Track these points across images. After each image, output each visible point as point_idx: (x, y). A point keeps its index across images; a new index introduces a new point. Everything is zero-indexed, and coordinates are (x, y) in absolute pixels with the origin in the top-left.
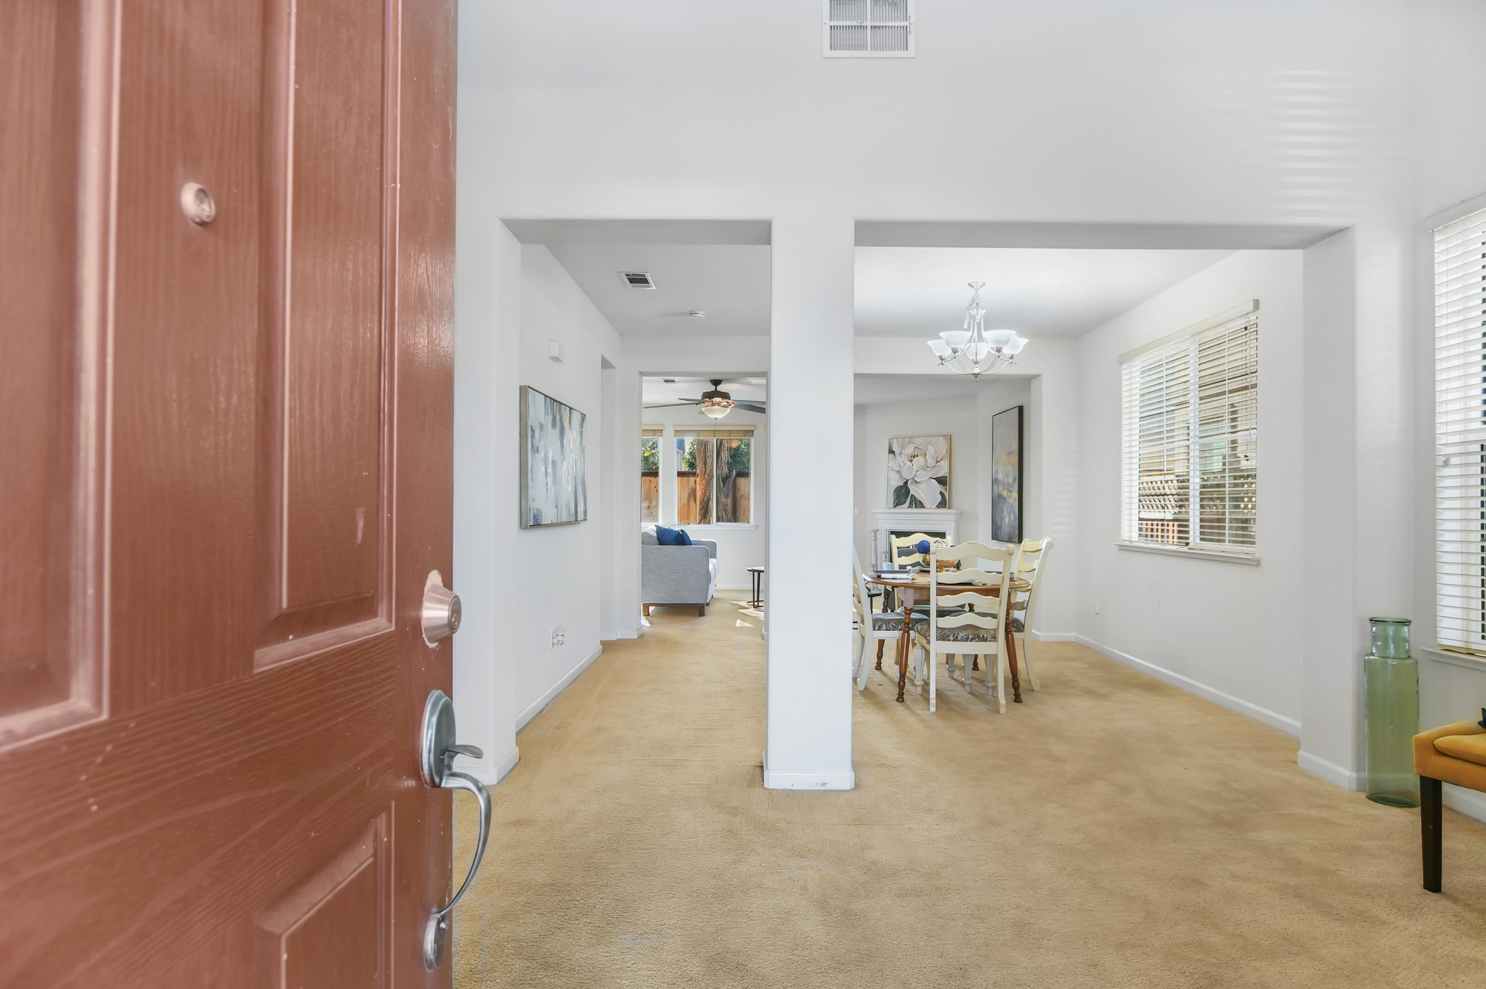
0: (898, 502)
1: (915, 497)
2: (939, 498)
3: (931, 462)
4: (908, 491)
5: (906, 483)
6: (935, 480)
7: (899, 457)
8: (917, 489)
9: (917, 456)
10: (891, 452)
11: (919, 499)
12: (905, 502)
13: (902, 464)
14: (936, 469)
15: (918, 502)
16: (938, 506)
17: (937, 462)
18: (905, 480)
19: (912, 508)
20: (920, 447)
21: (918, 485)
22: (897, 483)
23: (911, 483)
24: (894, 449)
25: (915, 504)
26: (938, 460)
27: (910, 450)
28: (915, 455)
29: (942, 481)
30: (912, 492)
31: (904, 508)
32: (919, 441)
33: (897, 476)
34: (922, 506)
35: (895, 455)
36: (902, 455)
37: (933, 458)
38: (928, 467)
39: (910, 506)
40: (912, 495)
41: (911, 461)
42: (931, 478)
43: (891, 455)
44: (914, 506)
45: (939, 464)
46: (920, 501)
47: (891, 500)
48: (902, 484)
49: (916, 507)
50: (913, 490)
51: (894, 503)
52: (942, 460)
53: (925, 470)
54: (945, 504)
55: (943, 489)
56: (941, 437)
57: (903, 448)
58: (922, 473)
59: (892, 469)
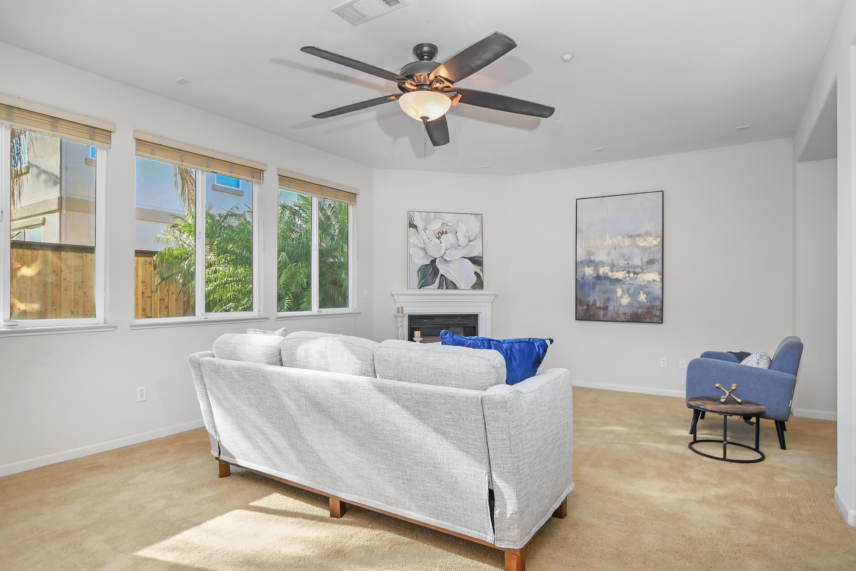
0: (424, 283)
1: (445, 278)
2: (474, 279)
3: (463, 241)
4: (436, 271)
5: (434, 261)
6: (468, 261)
7: (423, 232)
8: (447, 268)
9: (446, 233)
10: (412, 225)
11: (450, 279)
12: (434, 283)
13: (427, 240)
14: (469, 248)
15: (449, 283)
16: (474, 287)
17: (470, 241)
18: (433, 259)
19: (442, 288)
20: (448, 224)
21: (448, 264)
22: (422, 261)
23: (440, 262)
24: (416, 223)
25: (446, 284)
26: (471, 240)
27: (436, 226)
28: (443, 231)
29: (477, 261)
30: (441, 272)
31: (432, 289)
32: (447, 217)
33: (422, 254)
34: (455, 287)
35: (417, 230)
36: (427, 231)
37: (465, 237)
38: (459, 246)
39: (440, 287)
40: (442, 275)
41: (439, 238)
42: (464, 257)
43: (412, 229)
44: (445, 287)
45: (471, 243)
46: (451, 281)
47: (415, 279)
48: (428, 262)
49: (447, 288)
50: (442, 269)
51: (420, 281)
52: (475, 239)
53: (455, 249)
54: (479, 284)
55: (477, 269)
56: (472, 216)
57: (427, 222)
58: (453, 251)
59: (416, 246)
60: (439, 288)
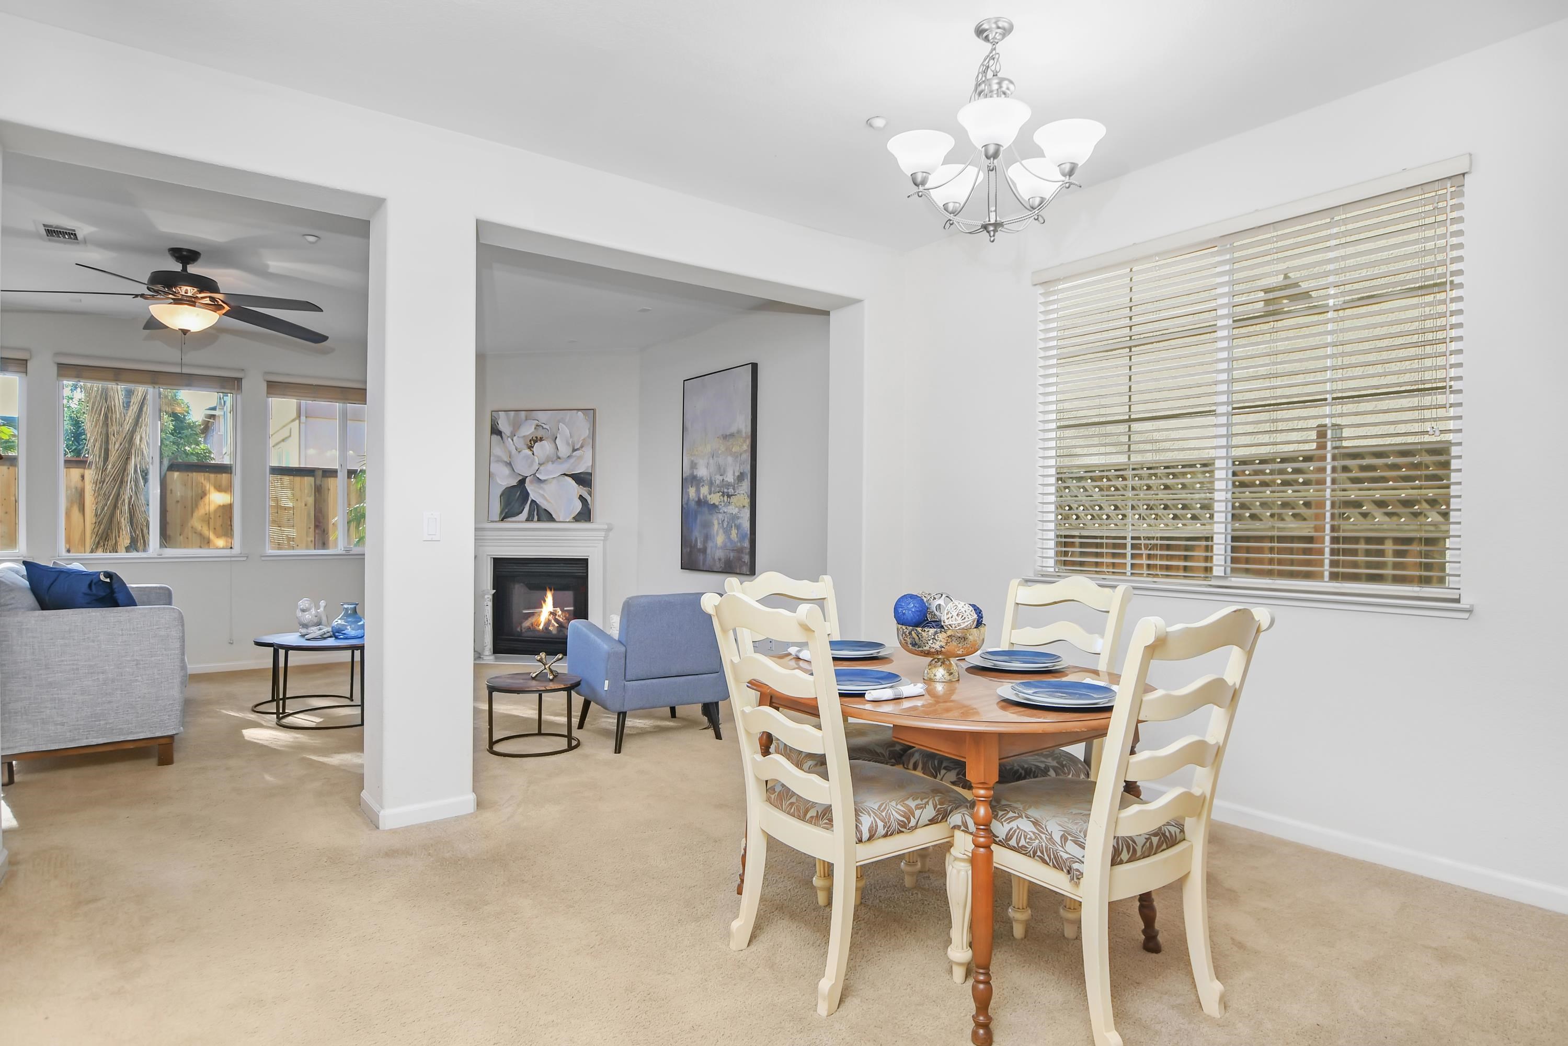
0: (508, 513)
1: (537, 505)
2: (578, 506)
3: (564, 450)
4: (526, 495)
5: (522, 482)
6: (570, 480)
7: (510, 440)
8: (541, 492)
9: (541, 439)
10: (496, 431)
11: (544, 507)
12: (521, 512)
13: (514, 451)
14: (572, 460)
15: (542, 512)
16: (577, 519)
17: (574, 450)
18: (521, 478)
19: (532, 521)
20: (545, 426)
21: (542, 485)
22: (507, 481)
23: (531, 482)
24: (501, 428)
25: (537, 515)
26: (576, 448)
27: (528, 430)
28: (537, 437)
29: (583, 480)
30: (532, 496)
31: (519, 522)
32: (543, 417)
33: (506, 471)
34: (550, 518)
35: (502, 437)
36: (515, 439)
37: (568, 444)
38: (559, 458)
39: (529, 519)
40: (533, 501)
41: (530, 448)
42: (565, 474)
43: (495, 437)
44: (536, 518)
45: (575, 453)
46: (546, 510)
47: (496, 508)
48: (514, 482)
49: (539, 520)
50: (534, 492)
51: (501, 513)
52: (582, 447)
53: (553, 462)
54: (585, 515)
55: (583, 491)
56: (580, 413)
57: (516, 426)
58: (550, 466)
59: (499, 460)
60: (527, 520)
